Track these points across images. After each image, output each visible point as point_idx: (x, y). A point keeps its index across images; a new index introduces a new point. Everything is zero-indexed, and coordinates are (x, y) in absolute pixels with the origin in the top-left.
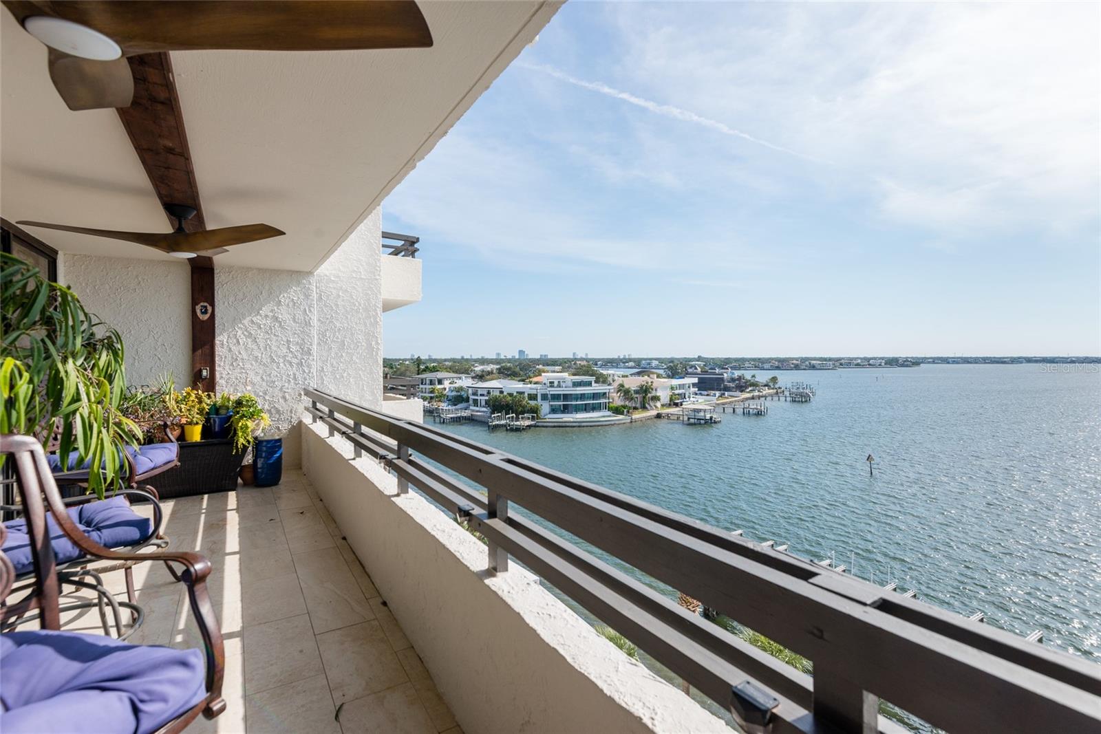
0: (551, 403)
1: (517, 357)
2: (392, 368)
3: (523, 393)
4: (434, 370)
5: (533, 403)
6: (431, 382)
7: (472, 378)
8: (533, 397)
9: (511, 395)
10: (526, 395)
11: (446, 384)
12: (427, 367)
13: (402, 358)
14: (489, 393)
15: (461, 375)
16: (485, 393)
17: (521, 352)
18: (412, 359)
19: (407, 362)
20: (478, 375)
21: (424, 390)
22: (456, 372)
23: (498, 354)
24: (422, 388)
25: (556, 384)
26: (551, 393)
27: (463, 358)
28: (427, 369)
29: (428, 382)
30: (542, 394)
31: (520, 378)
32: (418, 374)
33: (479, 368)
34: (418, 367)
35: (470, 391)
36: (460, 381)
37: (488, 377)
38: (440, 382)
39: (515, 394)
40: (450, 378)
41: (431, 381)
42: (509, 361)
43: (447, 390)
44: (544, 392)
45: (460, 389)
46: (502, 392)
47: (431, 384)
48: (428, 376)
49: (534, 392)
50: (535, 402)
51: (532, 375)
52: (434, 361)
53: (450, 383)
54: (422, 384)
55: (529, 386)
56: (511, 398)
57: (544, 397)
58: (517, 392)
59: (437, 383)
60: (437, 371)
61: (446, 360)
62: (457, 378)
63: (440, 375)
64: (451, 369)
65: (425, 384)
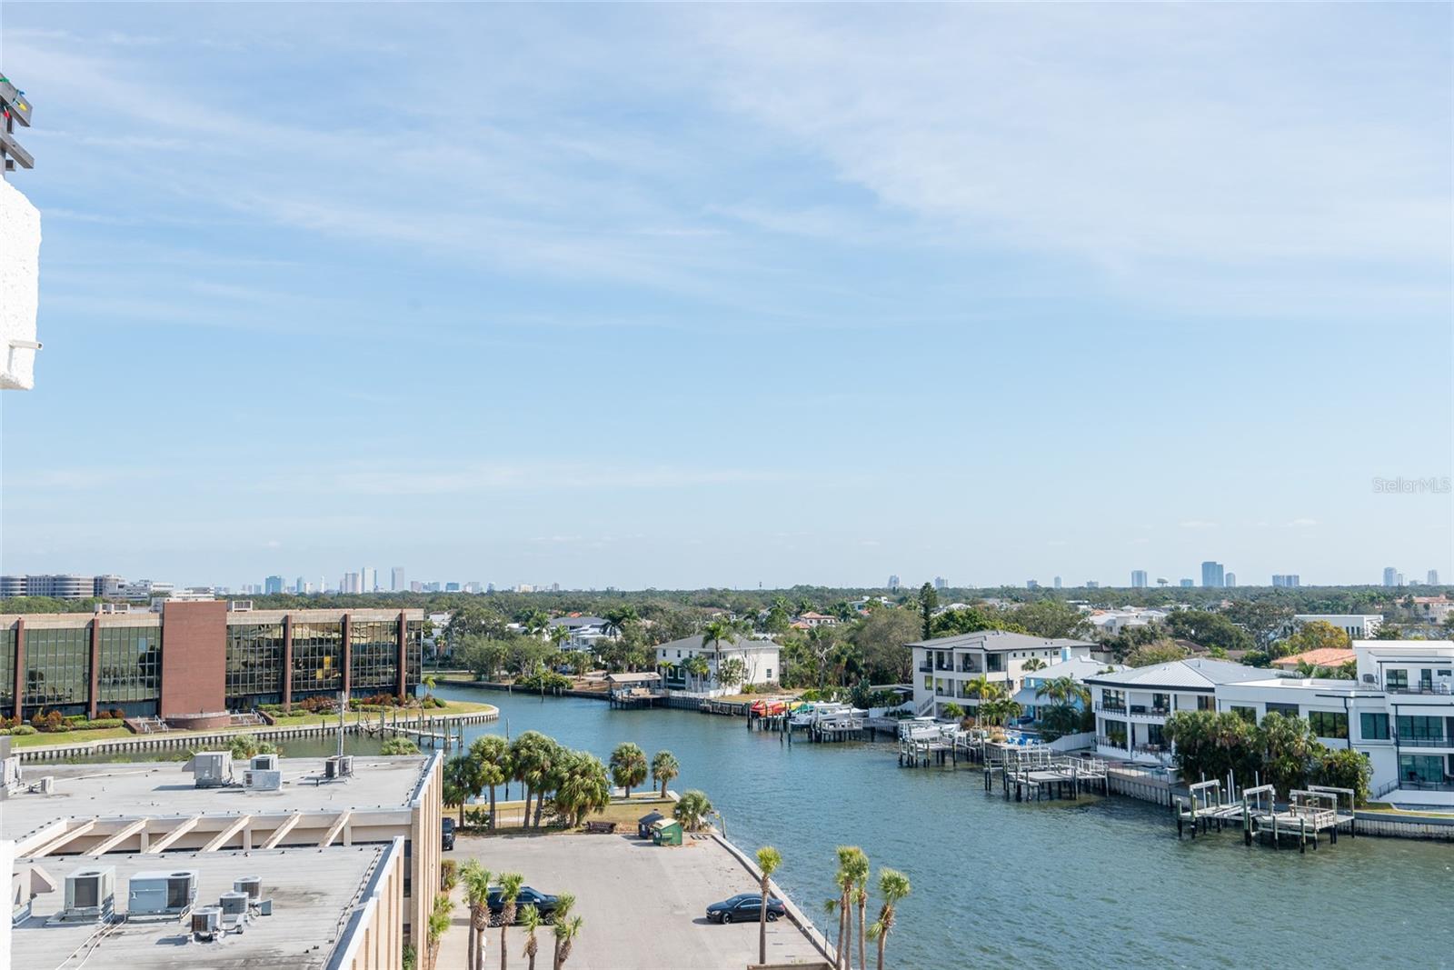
0: (1403, 749)
1: (1198, 583)
2: (845, 616)
3: (1290, 710)
4: (971, 624)
5: (1333, 745)
6: (968, 663)
7: (1093, 649)
8: (1332, 725)
9: (1247, 714)
10: (1304, 716)
11: (1014, 669)
12: (950, 615)
13: (867, 586)
14: (1160, 703)
15: (1056, 642)
16: (1149, 703)
17: (1210, 568)
18: (894, 591)
19: (884, 600)
20: (1106, 642)
21: (945, 687)
22: (1034, 630)
23: (1139, 575)
24: (938, 680)
25: (1414, 678)
26: (1403, 711)
27: (1034, 588)
28: (948, 623)
29: (957, 661)
30: (1363, 715)
31: (1244, 653)
32: (927, 637)
33: (1100, 619)
34: (926, 616)
35: (1097, 695)
36: (1057, 660)
37: (1146, 649)
38: (994, 661)
39: (1261, 713)
40: (1024, 651)
41: (967, 658)
42: (1182, 594)
43: (1017, 688)
44: (1372, 707)
45: (1062, 687)
46: (1205, 703)
47: (966, 669)
48: (953, 642)
49: (1336, 706)
50: (1342, 743)
51: (1285, 643)
52: (956, 595)
53: (1025, 667)
54: (940, 667)
55: (1306, 683)
56: (1252, 728)
57: (1376, 726)
58: (1270, 707)
59: (984, 664)
60: (981, 628)
61: (987, 593)
62: (1045, 650)
63: (994, 640)
64: (1016, 622)
65: (950, 668)
